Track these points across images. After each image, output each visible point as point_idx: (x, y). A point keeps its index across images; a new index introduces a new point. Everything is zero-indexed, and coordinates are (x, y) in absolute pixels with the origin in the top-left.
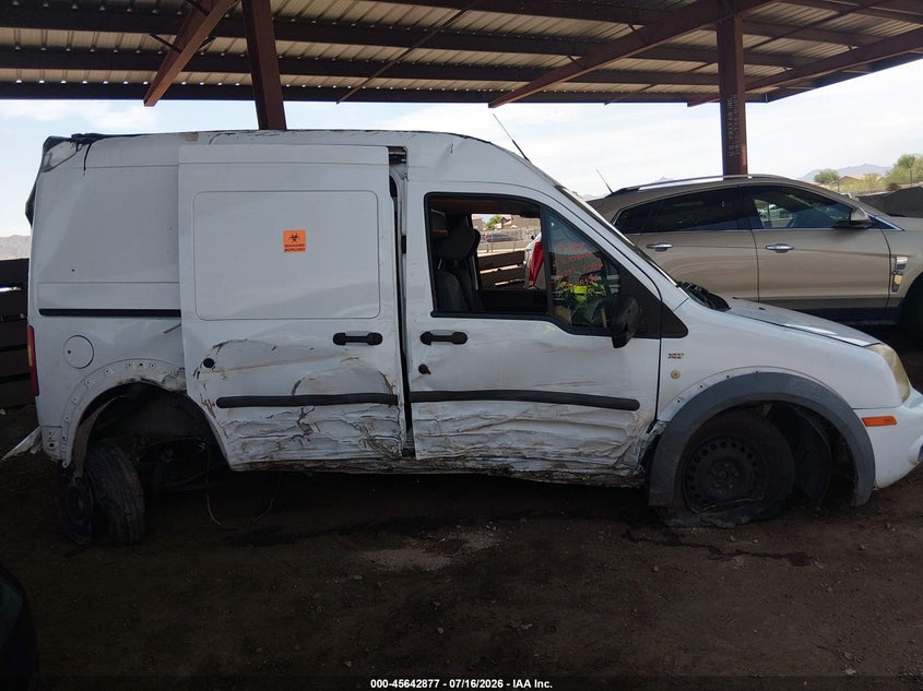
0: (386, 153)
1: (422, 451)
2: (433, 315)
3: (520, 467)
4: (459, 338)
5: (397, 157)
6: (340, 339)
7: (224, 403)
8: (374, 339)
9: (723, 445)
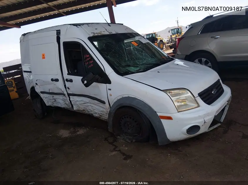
0: (56, 32)
1: (75, 108)
2: (68, 74)
3: (94, 115)
4: (71, 81)
5: (58, 32)
6: (52, 80)
7: (42, 92)
8: (57, 80)
9: (127, 117)
